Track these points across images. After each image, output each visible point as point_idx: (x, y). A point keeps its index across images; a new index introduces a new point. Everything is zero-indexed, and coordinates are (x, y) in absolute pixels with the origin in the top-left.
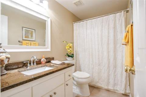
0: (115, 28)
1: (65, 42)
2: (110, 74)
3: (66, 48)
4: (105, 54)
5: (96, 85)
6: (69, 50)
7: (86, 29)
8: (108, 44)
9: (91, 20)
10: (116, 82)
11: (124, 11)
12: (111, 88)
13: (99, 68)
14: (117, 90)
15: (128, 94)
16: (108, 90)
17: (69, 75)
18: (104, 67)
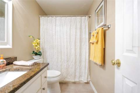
0: (81, 28)
1: (31, 37)
2: (76, 68)
3: (33, 45)
4: (73, 51)
5: (65, 81)
6: (37, 47)
7: (55, 25)
8: (75, 42)
9: (61, 17)
10: (81, 74)
11: (88, 16)
12: (77, 80)
13: (67, 64)
14: (81, 81)
15: (89, 82)
16: (74, 83)
17: (45, 77)
18: (72, 62)
